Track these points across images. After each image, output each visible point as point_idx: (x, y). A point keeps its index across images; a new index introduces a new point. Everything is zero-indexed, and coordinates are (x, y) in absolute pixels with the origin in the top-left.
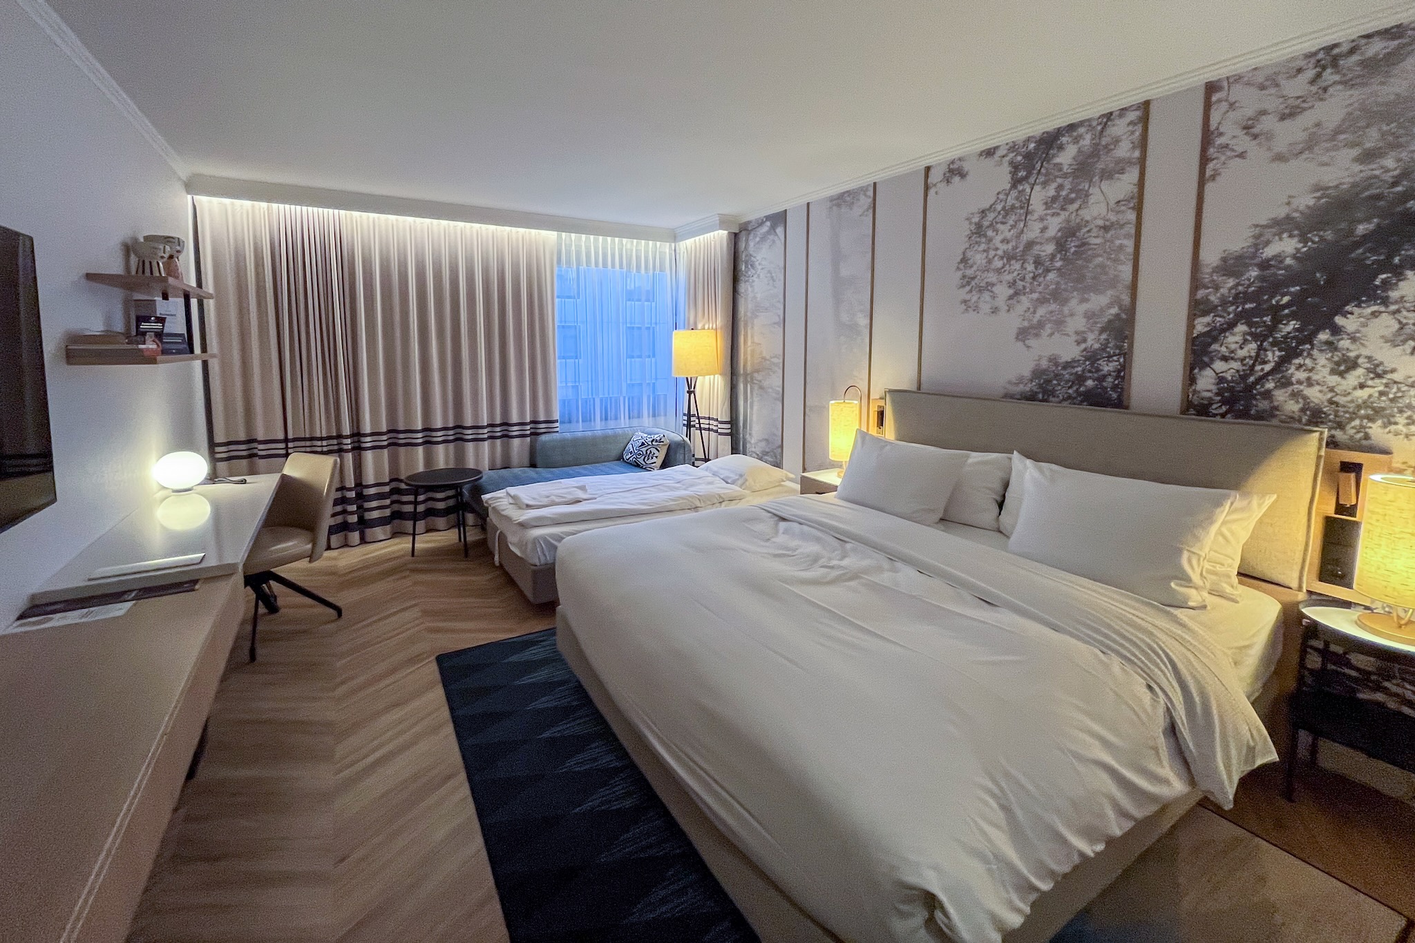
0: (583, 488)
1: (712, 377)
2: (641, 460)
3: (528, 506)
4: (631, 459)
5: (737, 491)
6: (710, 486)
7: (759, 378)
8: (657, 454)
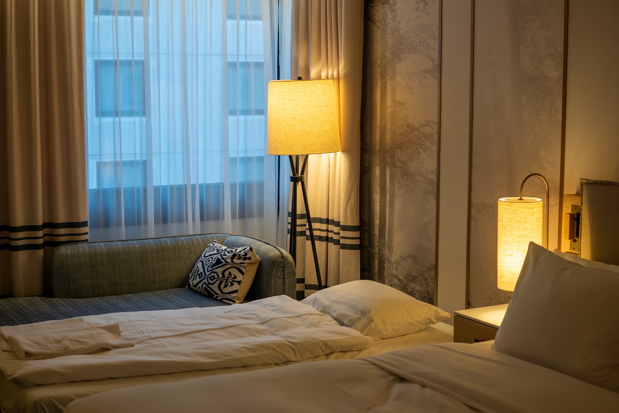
0: (114, 329)
1: (332, 155)
2: (215, 287)
3: (29, 355)
4: (200, 285)
5: (353, 337)
6: (313, 330)
7: (403, 158)
8: (240, 277)
